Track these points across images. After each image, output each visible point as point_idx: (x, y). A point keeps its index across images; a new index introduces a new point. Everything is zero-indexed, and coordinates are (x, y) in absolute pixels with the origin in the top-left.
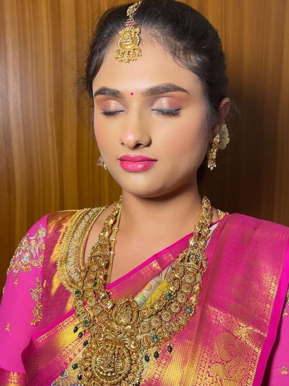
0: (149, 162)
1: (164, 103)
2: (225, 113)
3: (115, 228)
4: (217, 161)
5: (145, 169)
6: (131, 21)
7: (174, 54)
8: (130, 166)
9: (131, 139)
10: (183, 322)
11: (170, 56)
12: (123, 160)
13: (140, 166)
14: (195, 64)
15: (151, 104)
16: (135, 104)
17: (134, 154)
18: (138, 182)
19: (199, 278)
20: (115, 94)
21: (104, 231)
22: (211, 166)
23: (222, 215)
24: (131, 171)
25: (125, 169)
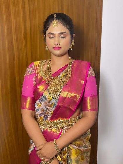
0: (60, 48)
1: (62, 36)
2: (74, 37)
3: (51, 64)
4: (73, 48)
5: (59, 49)
6: (55, 19)
7: (64, 26)
8: (56, 49)
9: (56, 43)
10: (68, 80)
11: (63, 26)
12: (54, 48)
13: (58, 49)
14: (68, 27)
15: (60, 36)
16: (57, 36)
17: (57, 46)
18: (58, 52)
19: (71, 72)
20: (52, 34)
21: (48, 65)
22: (71, 49)
23: (74, 60)
24: (56, 50)
25: (55, 49)
